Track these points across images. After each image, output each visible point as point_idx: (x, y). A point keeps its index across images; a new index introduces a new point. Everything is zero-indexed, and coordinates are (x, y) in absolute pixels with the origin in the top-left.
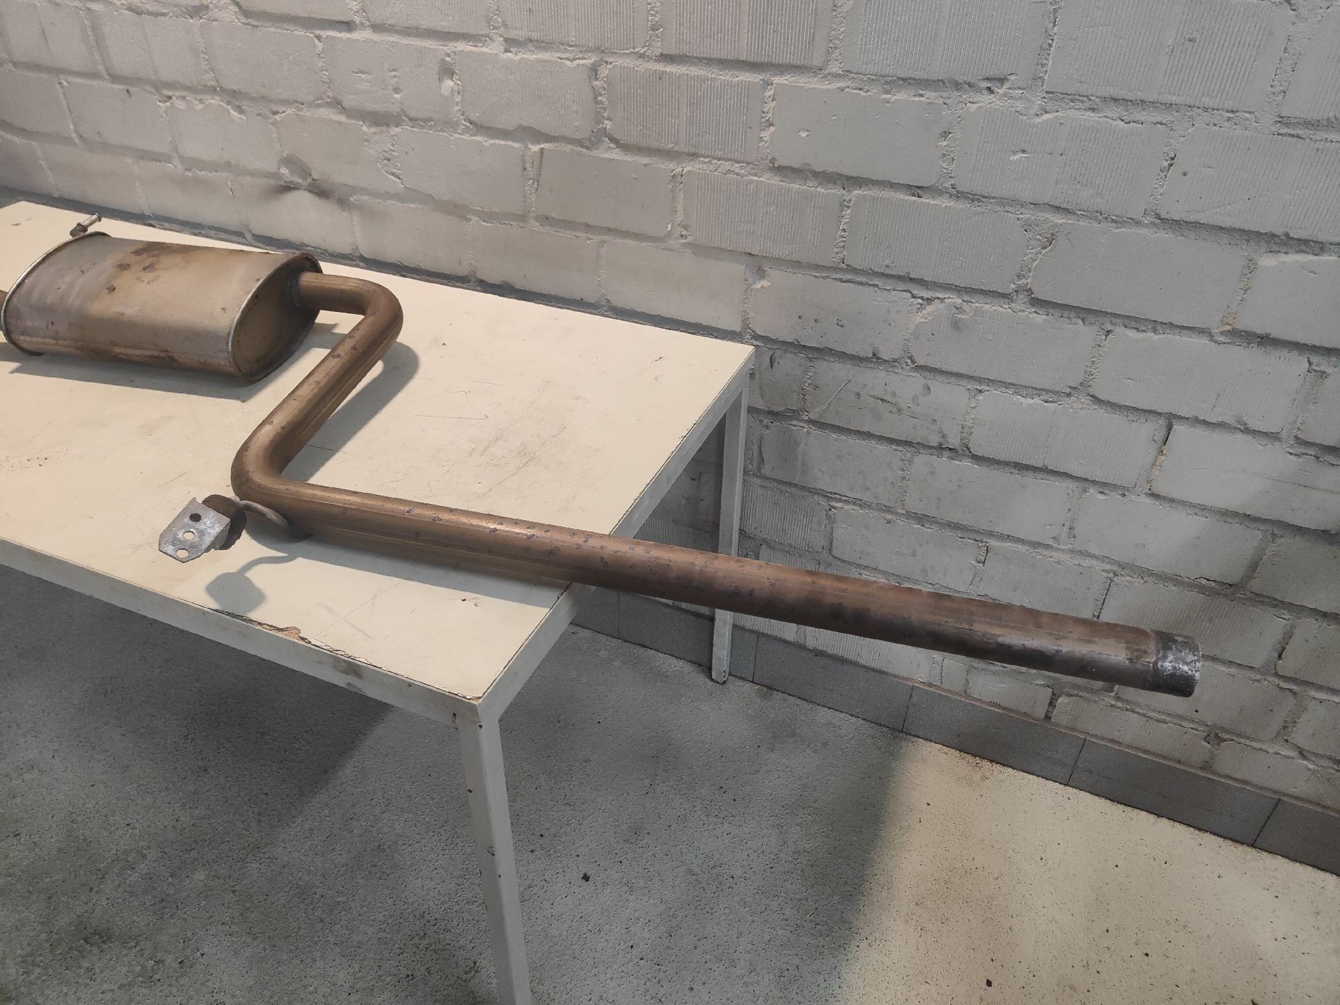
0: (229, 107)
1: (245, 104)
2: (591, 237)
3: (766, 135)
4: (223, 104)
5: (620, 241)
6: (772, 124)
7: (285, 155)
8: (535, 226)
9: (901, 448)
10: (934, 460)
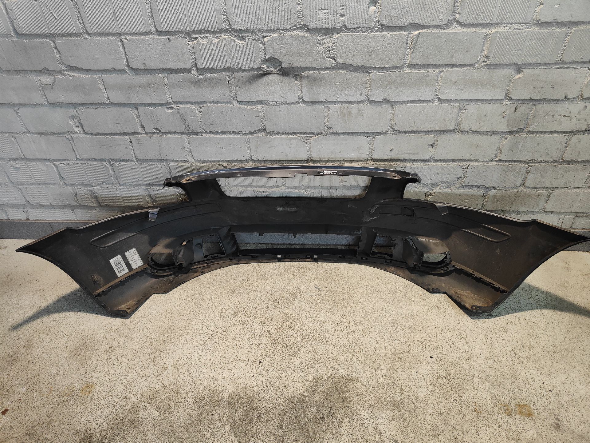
0: (235, 38)
1: (246, 36)
2: (436, 70)
3: (538, 9)
4: (232, 37)
5: (451, 69)
6: (542, 4)
7: (267, 58)
8: (407, 70)
9: (567, 135)
10: (581, 136)
